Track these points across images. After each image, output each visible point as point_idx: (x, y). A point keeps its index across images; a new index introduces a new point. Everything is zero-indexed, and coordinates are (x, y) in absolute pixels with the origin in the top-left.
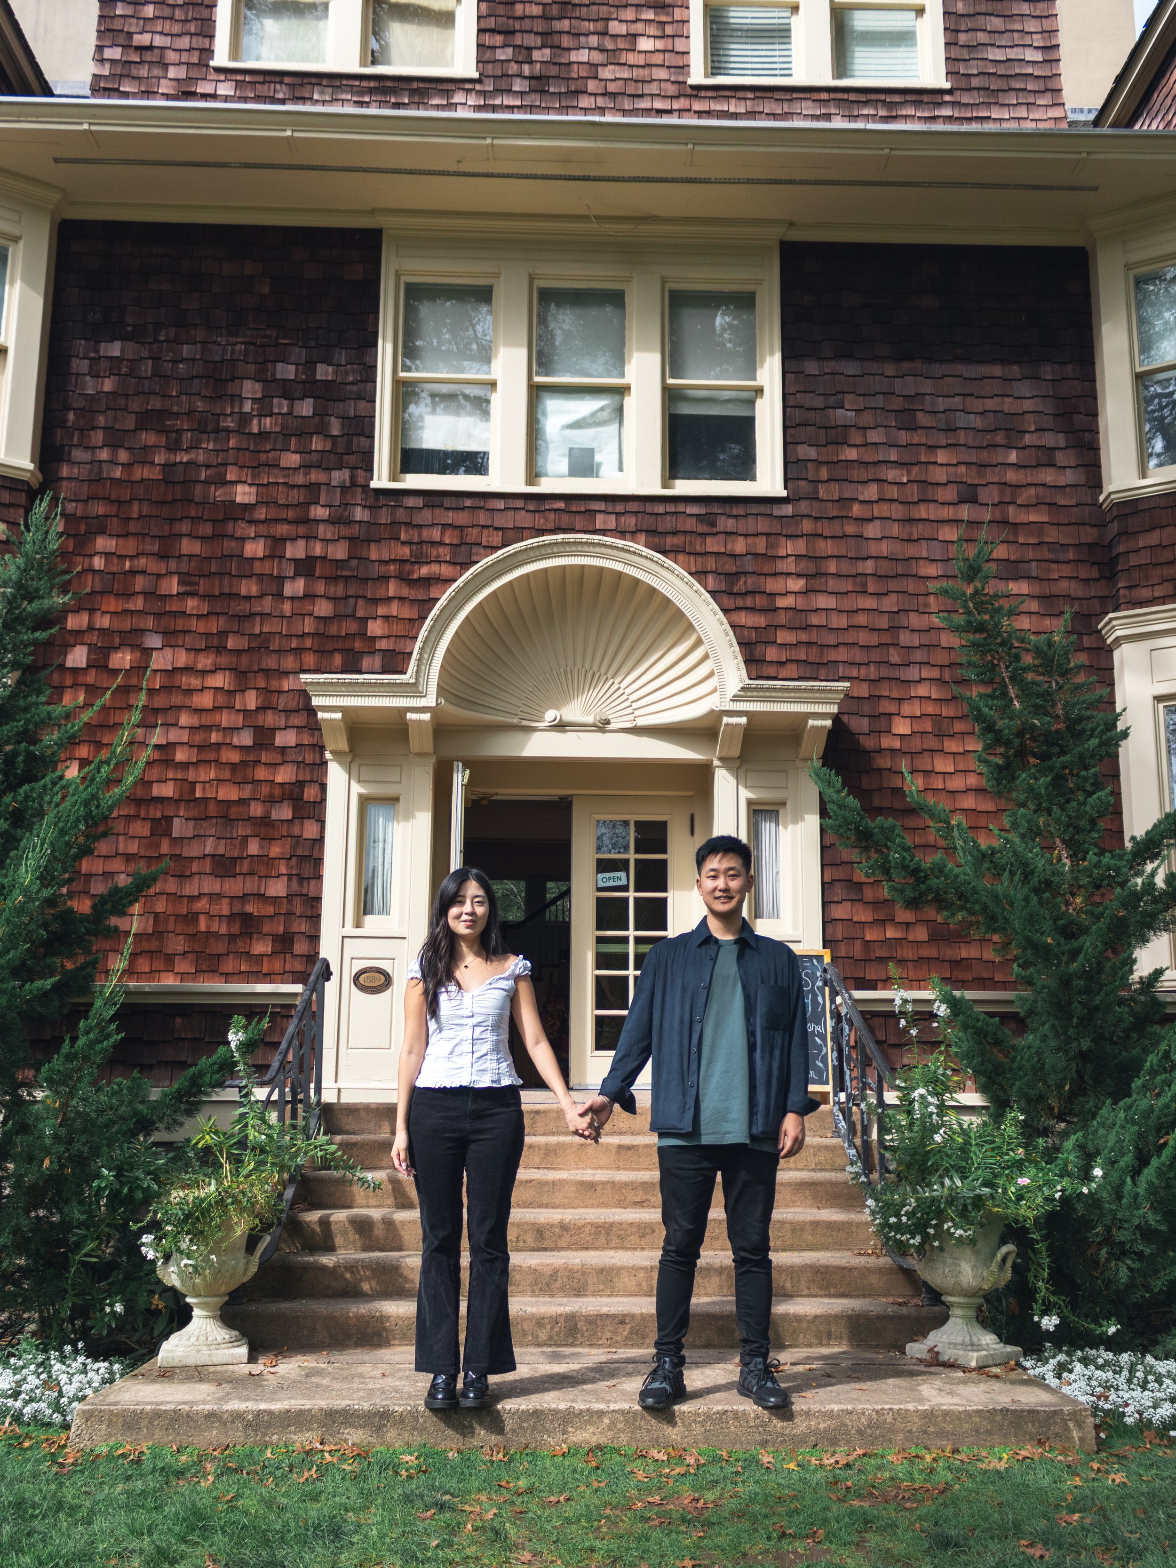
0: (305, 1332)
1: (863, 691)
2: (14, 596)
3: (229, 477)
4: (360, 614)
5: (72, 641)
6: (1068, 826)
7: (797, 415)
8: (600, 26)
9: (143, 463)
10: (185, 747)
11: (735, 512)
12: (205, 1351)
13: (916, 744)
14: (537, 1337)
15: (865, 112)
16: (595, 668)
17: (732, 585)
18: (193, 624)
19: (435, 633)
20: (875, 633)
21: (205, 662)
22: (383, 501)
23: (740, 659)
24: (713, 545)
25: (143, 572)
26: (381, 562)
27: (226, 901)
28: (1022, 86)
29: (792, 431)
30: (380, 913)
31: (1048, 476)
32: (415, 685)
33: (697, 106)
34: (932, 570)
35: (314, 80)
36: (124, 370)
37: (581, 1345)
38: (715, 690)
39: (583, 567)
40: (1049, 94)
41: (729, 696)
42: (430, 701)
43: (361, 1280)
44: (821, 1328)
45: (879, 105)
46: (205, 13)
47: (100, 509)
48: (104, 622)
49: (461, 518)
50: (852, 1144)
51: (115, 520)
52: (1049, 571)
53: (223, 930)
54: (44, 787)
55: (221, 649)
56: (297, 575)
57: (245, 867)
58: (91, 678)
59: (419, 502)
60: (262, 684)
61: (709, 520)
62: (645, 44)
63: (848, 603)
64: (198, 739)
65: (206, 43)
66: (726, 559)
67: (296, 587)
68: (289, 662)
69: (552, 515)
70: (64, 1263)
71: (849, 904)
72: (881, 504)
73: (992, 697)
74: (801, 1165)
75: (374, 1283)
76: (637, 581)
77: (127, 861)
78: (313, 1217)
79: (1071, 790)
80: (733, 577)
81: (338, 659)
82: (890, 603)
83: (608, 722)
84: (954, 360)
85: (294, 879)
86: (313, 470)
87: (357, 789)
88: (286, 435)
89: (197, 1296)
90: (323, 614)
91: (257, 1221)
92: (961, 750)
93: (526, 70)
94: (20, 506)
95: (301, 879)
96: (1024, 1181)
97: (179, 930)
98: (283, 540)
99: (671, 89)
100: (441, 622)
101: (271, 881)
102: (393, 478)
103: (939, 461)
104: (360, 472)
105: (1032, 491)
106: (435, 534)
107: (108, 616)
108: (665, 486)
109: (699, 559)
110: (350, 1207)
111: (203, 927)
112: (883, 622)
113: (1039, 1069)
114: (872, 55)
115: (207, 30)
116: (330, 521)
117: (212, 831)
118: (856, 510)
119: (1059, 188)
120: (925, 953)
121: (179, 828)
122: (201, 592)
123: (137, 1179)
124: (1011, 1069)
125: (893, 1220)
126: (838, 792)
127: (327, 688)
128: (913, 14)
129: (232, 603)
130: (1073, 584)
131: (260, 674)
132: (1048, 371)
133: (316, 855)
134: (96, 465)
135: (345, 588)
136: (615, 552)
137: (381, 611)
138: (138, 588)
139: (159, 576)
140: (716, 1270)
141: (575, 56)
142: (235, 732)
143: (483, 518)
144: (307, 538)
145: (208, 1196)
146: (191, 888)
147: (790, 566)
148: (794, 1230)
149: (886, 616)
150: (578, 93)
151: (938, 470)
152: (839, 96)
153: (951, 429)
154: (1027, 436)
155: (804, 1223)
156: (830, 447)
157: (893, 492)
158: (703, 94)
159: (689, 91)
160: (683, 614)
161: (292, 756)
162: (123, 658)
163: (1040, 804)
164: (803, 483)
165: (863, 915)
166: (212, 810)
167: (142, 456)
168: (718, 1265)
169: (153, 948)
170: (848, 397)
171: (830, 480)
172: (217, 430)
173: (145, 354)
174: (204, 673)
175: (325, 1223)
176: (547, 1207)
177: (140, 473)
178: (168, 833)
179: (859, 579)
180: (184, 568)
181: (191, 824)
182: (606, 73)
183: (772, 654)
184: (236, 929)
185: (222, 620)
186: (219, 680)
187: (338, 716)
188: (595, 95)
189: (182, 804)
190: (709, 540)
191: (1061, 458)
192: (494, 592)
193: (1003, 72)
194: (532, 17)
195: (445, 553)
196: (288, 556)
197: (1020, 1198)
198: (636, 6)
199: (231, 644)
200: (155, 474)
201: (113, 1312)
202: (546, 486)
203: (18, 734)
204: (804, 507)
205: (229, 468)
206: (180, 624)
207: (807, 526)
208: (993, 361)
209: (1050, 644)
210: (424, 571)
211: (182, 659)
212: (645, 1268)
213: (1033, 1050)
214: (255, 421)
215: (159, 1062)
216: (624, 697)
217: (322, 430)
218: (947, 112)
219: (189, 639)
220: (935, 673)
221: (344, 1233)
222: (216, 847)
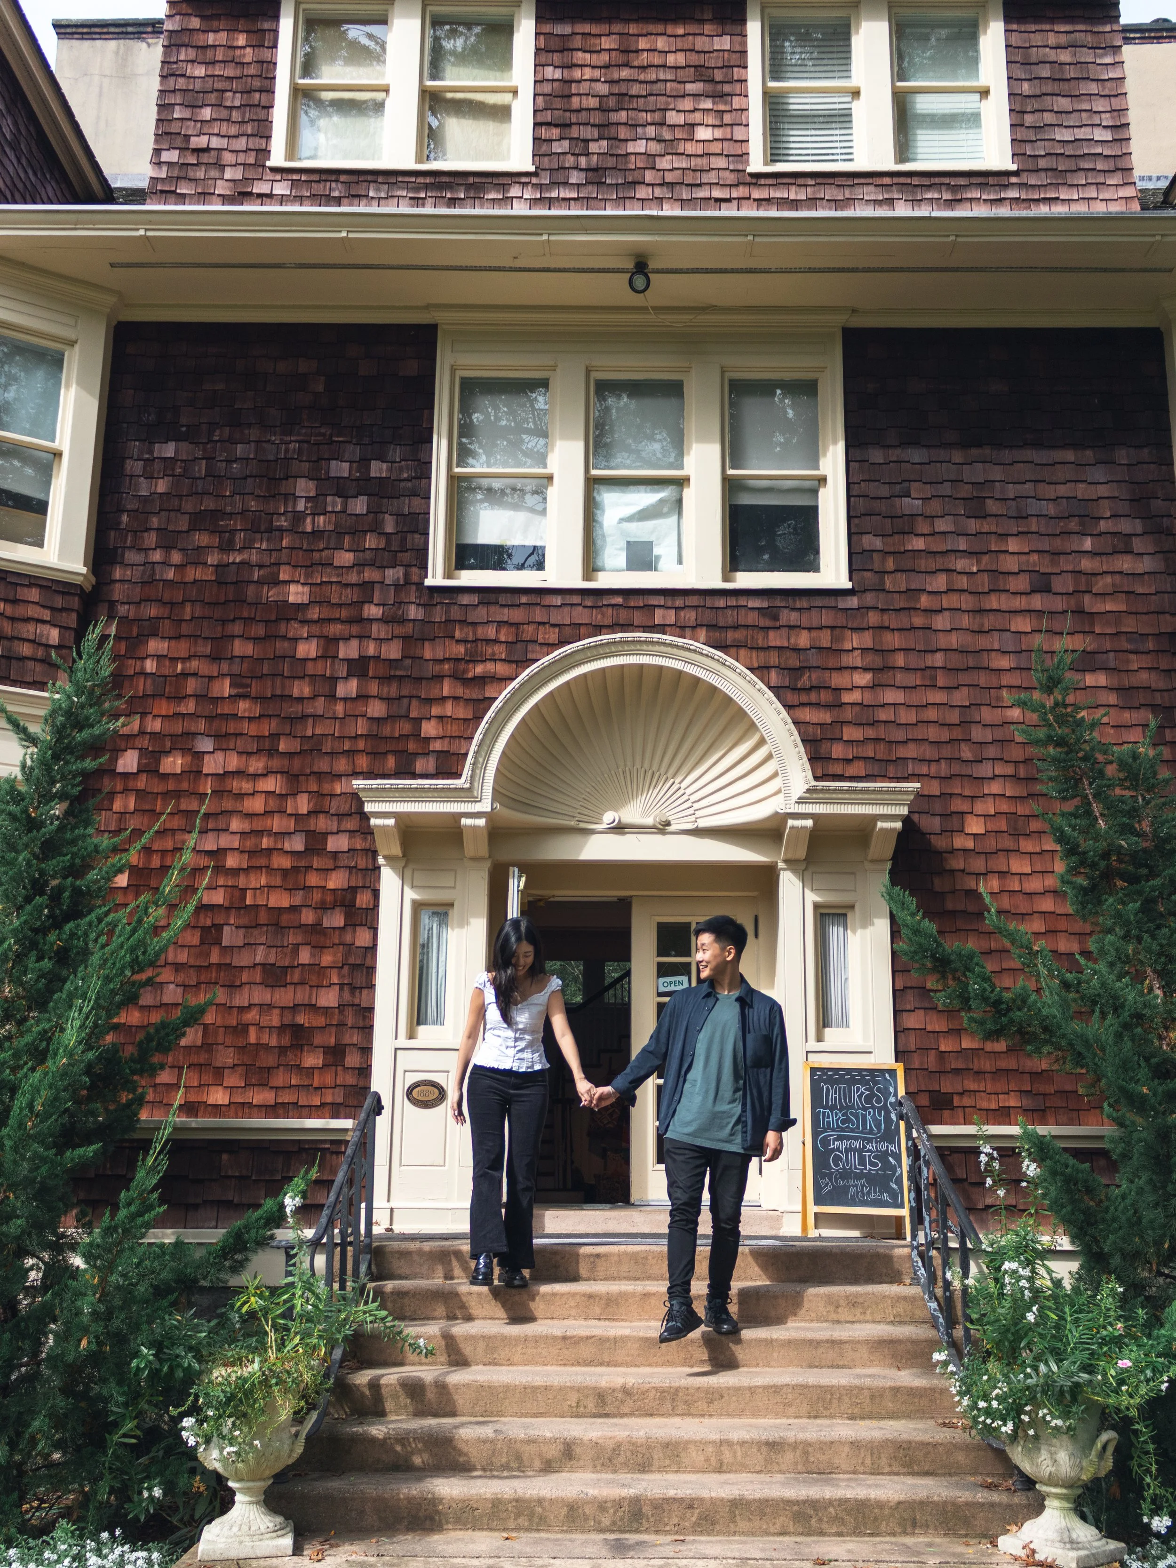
0: (353, 1514)
1: (935, 788)
2: (63, 726)
3: (283, 577)
4: (414, 714)
5: (123, 747)
6: (1160, 955)
7: (861, 505)
8: (657, 116)
9: (196, 564)
10: (236, 853)
11: (798, 605)
12: (248, 1542)
13: (991, 844)
14: (599, 1523)
15: (929, 196)
16: (655, 768)
17: (796, 680)
18: (245, 727)
19: (490, 736)
20: (946, 729)
21: (256, 765)
22: (437, 598)
23: (805, 759)
24: (775, 639)
25: (195, 675)
26: (435, 661)
27: (276, 1012)
28: (1091, 166)
29: (856, 521)
30: (433, 1023)
31: (1125, 564)
32: (470, 789)
33: (756, 194)
34: (1004, 662)
35: (370, 178)
36: (178, 471)
37: (647, 1531)
38: (779, 792)
39: (641, 666)
40: (1119, 174)
41: (795, 798)
42: (485, 806)
43: (412, 1453)
44: (905, 1515)
45: (944, 188)
46: (262, 114)
47: (152, 611)
48: (155, 725)
49: (516, 615)
50: (933, 1296)
51: (167, 622)
52: (1128, 661)
53: (274, 1042)
54: (90, 924)
55: (272, 752)
56: (350, 675)
57: (296, 976)
58: (141, 783)
59: (474, 599)
60: (314, 787)
61: (771, 613)
62: (703, 133)
63: (916, 698)
64: (249, 844)
65: (262, 143)
66: (789, 653)
67: (349, 688)
68: (342, 765)
69: (610, 611)
70: (101, 1445)
71: (921, 1013)
72: (950, 594)
73: (1075, 815)
74: (878, 1317)
75: (426, 1456)
76: (697, 680)
77: (177, 970)
78: (362, 1378)
79: (1161, 915)
80: (797, 671)
81: (391, 762)
82: (961, 697)
83: (668, 824)
84: (1025, 445)
85: (346, 988)
86: (367, 569)
87: (411, 895)
88: (339, 533)
89: (240, 1480)
90: (376, 715)
91: (302, 1403)
92: (1038, 850)
93: (583, 162)
94: (72, 610)
95: (353, 989)
96: (1125, 1363)
97: (228, 1042)
98: (336, 640)
99: (730, 178)
100: (496, 725)
101: (323, 991)
102: (448, 575)
103: (1011, 550)
104: (415, 570)
105: (1108, 579)
106: (491, 632)
107: (159, 720)
108: (726, 579)
109: (762, 654)
110: (401, 1364)
111: (252, 1038)
112: (954, 717)
113: (1136, 1222)
114: (936, 137)
115: (264, 131)
116: (384, 620)
117: (263, 940)
118: (924, 601)
119: (1132, 270)
120: (1003, 1064)
121: (229, 936)
122: (253, 695)
123: (178, 1356)
124: (1103, 1220)
125: (982, 1404)
126: (913, 915)
127: (381, 794)
128: (977, 96)
129: (285, 705)
130: (1154, 675)
131: (312, 778)
132: (1122, 455)
133: (368, 963)
134: (149, 567)
135: (399, 688)
136: (675, 651)
137: (435, 711)
138: (190, 691)
139: (211, 678)
140: (790, 1445)
141: (631, 148)
142: (287, 838)
143: (539, 615)
144: (360, 637)
145: (252, 1375)
146: (241, 999)
147: (856, 659)
148: (872, 1397)
149: (957, 710)
150: (635, 183)
151: (1009, 558)
152: (902, 180)
153: (1022, 517)
154: (1102, 522)
155: (884, 1389)
156: (896, 537)
157: (963, 582)
158: (762, 181)
159: (748, 179)
160: (745, 714)
161: (344, 861)
162: (174, 762)
163: (1128, 931)
164: (868, 574)
165: (936, 1024)
166: (263, 918)
167: (195, 558)
168: (792, 1440)
169: (202, 1061)
170: (914, 485)
171: (896, 571)
172: (270, 530)
173: (199, 454)
174: (255, 776)
175: (375, 1385)
176: (608, 1364)
177: (193, 574)
178: (218, 942)
179: (928, 672)
180: (236, 669)
181: (242, 932)
182: (664, 163)
183: (838, 751)
184: (286, 1041)
185: (274, 722)
186: (271, 784)
187: (391, 822)
188: (653, 185)
189: (233, 911)
190: (771, 634)
191: (1138, 545)
192: (551, 693)
193: (1072, 153)
194: (589, 110)
195: (500, 651)
196: (341, 656)
197: (1121, 1382)
198: (694, 95)
199: (282, 747)
200: (208, 575)
201: (151, 1498)
202: (603, 581)
203: (64, 868)
204: (869, 599)
205: (282, 567)
206: (232, 727)
207: (873, 618)
208: (1064, 446)
209: (1135, 756)
210: (479, 669)
211: (233, 762)
212: (713, 1442)
213: (1128, 1201)
214: (309, 520)
215: (205, 1202)
216: (685, 797)
217: (376, 528)
218: (1013, 194)
219: (240, 743)
220: (1009, 770)
221: (395, 1397)
222: (267, 956)
